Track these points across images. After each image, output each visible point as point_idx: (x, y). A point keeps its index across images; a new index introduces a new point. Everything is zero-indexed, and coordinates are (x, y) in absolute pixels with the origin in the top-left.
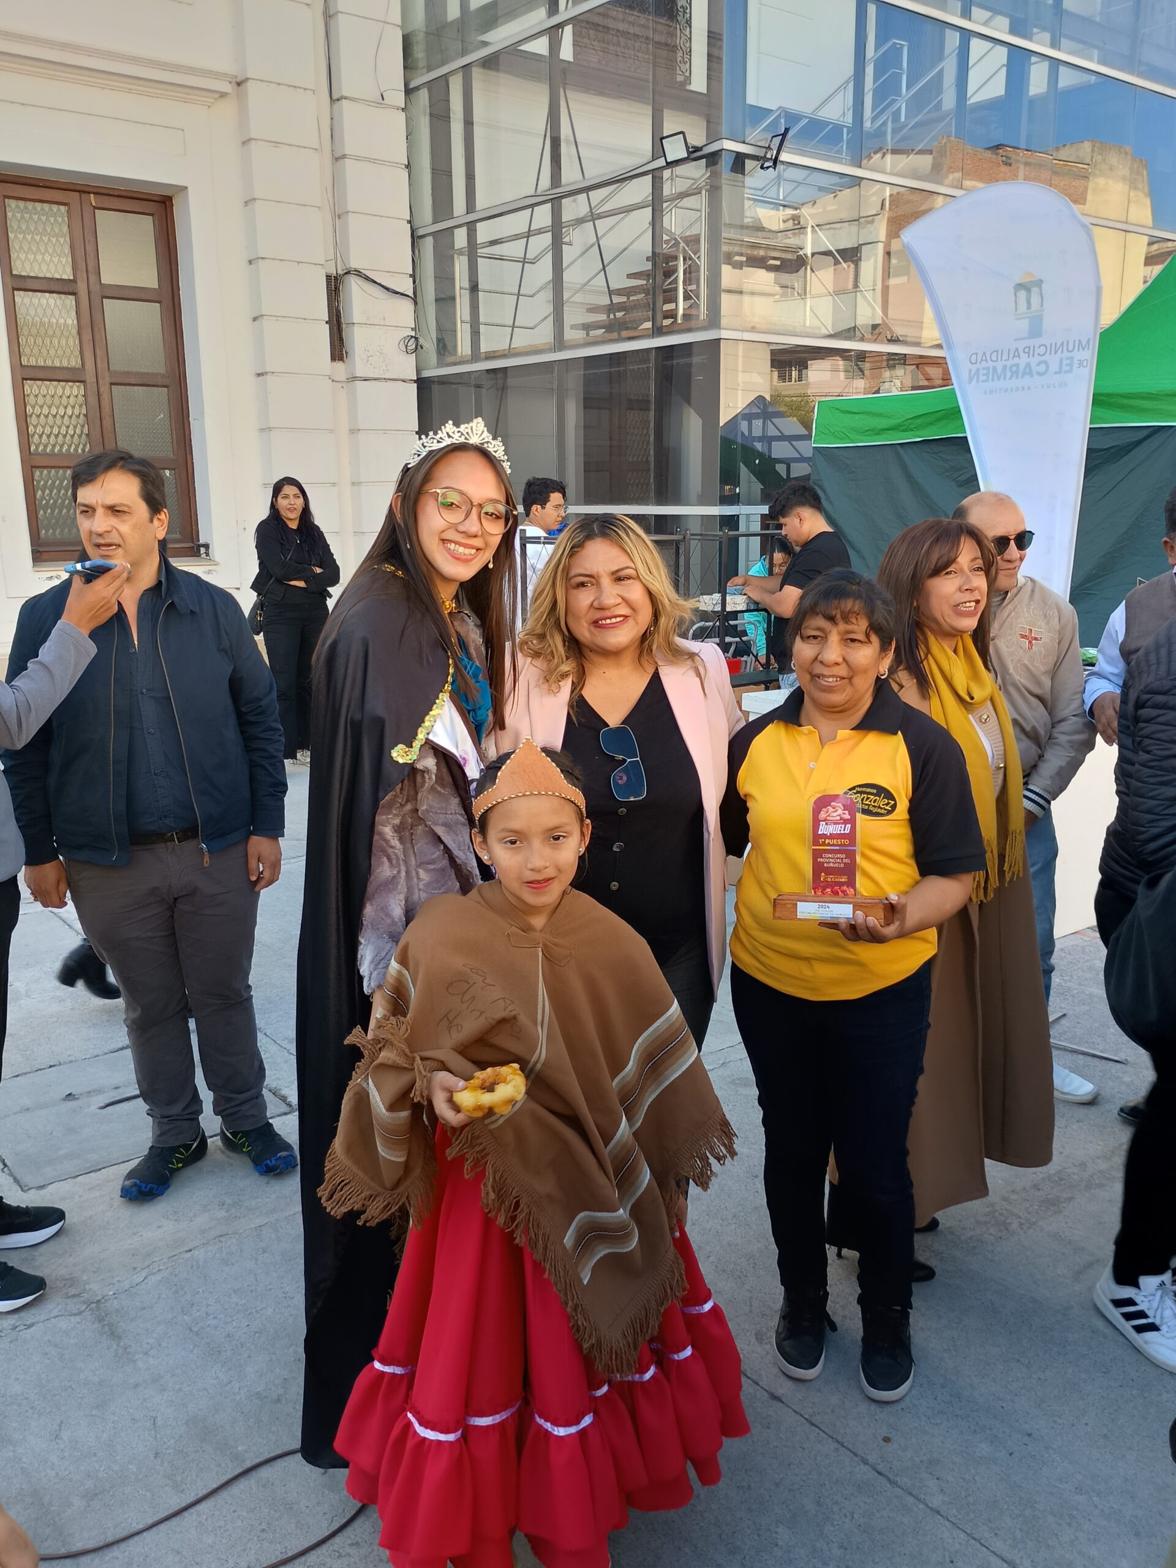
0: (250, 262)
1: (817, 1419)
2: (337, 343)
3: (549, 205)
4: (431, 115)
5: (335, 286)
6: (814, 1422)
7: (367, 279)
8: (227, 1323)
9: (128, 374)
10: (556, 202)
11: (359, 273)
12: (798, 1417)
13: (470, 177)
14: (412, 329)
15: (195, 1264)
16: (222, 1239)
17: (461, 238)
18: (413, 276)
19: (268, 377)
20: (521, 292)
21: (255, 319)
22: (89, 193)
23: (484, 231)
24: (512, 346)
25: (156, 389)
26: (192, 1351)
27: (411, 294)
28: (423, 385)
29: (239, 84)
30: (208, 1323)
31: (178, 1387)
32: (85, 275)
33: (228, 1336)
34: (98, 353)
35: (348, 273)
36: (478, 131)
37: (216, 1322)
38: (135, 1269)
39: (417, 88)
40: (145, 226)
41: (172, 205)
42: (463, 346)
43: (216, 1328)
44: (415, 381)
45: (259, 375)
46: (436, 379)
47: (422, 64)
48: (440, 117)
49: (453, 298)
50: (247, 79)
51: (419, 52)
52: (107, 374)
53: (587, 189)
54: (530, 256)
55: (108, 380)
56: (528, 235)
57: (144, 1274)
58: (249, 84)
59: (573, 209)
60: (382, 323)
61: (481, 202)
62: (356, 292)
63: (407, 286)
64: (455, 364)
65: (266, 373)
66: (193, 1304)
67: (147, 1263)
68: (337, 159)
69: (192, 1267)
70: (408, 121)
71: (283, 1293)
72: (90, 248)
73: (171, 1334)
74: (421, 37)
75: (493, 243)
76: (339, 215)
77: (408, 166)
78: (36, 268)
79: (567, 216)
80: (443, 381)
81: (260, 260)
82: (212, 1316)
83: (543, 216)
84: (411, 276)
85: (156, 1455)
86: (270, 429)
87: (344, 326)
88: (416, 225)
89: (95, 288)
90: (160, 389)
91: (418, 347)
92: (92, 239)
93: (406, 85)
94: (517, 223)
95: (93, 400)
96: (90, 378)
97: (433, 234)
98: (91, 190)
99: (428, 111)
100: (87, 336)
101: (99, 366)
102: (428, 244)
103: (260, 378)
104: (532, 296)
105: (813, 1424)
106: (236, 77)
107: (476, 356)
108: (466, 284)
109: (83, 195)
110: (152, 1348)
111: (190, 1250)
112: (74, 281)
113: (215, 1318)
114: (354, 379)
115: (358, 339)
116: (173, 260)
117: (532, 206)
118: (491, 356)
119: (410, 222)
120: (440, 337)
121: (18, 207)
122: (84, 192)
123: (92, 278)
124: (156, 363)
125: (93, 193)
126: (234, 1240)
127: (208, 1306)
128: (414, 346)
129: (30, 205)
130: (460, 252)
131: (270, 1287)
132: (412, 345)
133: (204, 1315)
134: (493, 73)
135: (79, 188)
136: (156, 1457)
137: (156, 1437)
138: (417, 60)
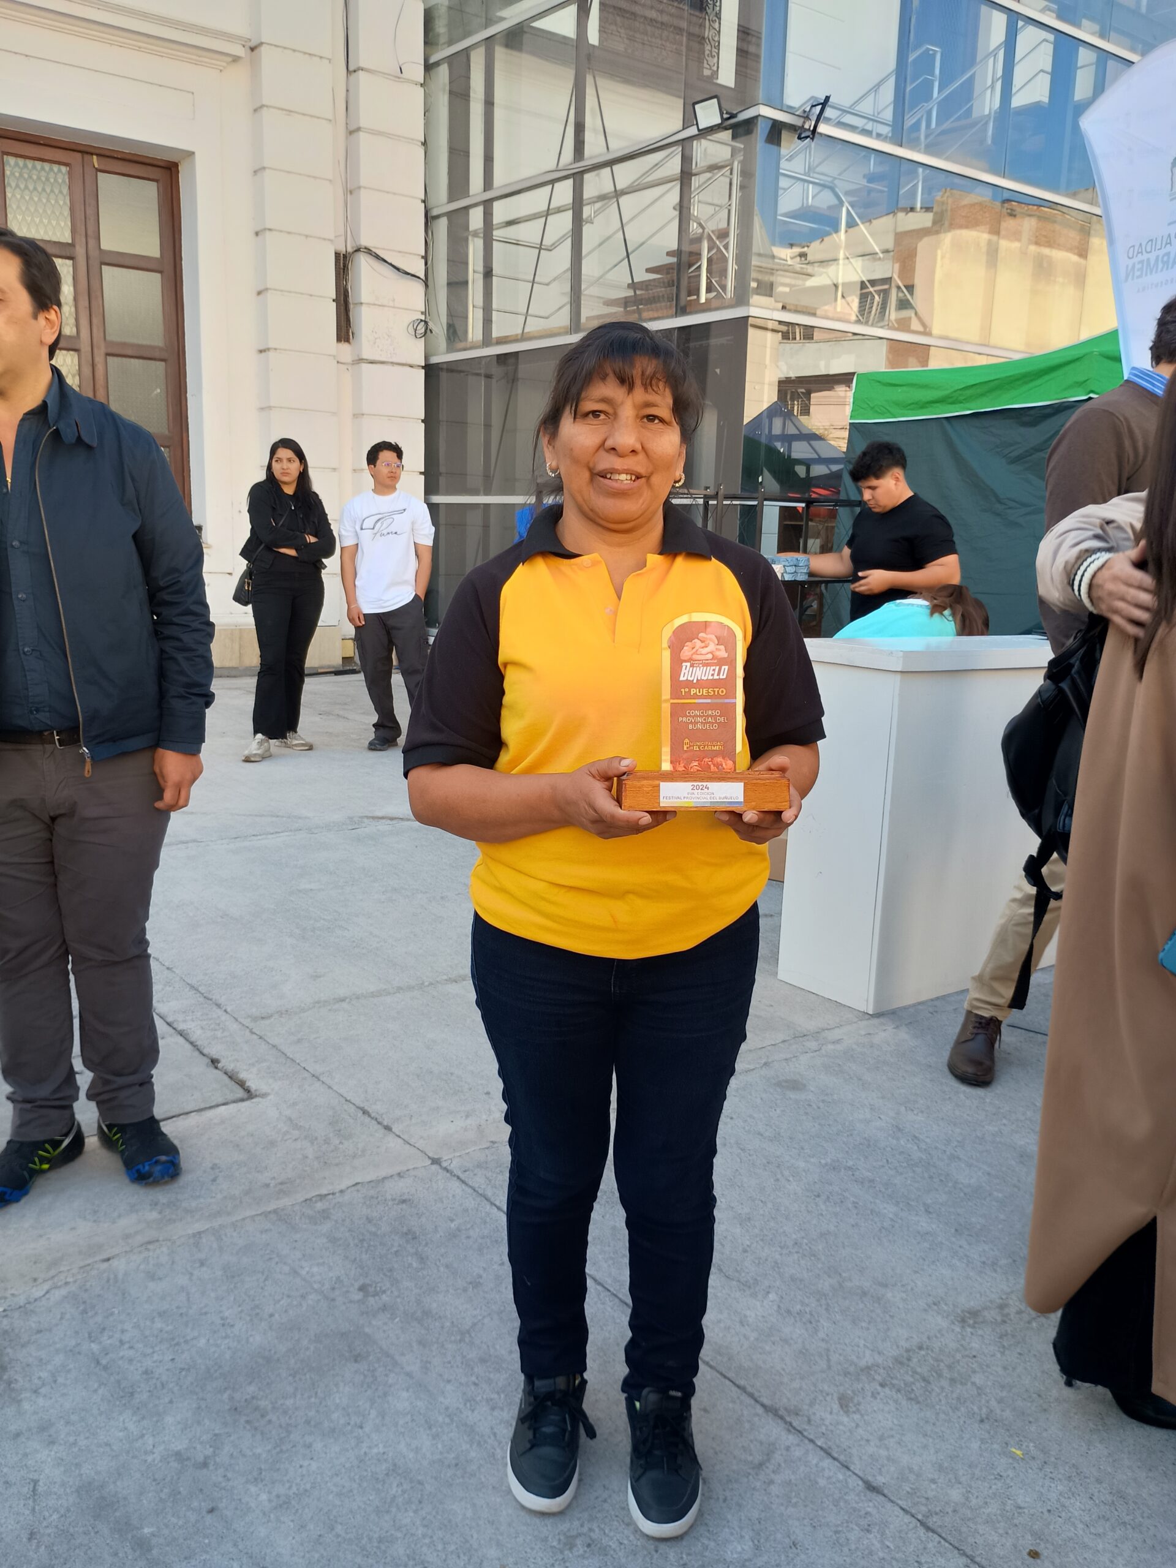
0: (257, 234)
1: (933, 1521)
2: (343, 323)
3: (570, 182)
4: (451, 92)
5: (343, 264)
6: (930, 1524)
7: (378, 257)
8: (145, 1355)
9: (124, 345)
10: (578, 177)
11: (369, 251)
12: (907, 1519)
13: (489, 159)
14: (422, 313)
15: (112, 1276)
16: (151, 1247)
17: (476, 218)
18: (425, 258)
19: (271, 354)
20: (536, 280)
21: (259, 293)
22: (92, 154)
23: (501, 211)
24: (526, 331)
25: (153, 362)
26: (95, 1391)
27: (422, 276)
28: (431, 371)
29: (252, 49)
30: (121, 1354)
31: (72, 1439)
32: (84, 240)
33: (146, 1372)
34: (95, 321)
35: (358, 250)
36: (498, 113)
37: (131, 1353)
38: (35, 1280)
39: (437, 64)
40: (149, 192)
41: (178, 172)
42: (474, 330)
43: (131, 1361)
44: (423, 367)
45: (261, 351)
46: (445, 366)
47: (443, 39)
48: (459, 95)
49: (466, 283)
50: (261, 44)
51: (441, 27)
52: (103, 345)
53: (611, 163)
54: (547, 242)
55: (103, 350)
56: (548, 213)
57: (46, 1287)
58: (263, 48)
59: (596, 184)
60: (391, 304)
61: (500, 179)
62: (365, 270)
63: (419, 269)
64: (465, 349)
65: (268, 349)
66: (104, 1329)
67: (52, 1272)
68: (351, 133)
69: (108, 1281)
70: (426, 96)
71: (222, 1319)
72: (90, 211)
73: (71, 1366)
74: (442, 11)
75: (510, 223)
76: (351, 191)
77: (425, 144)
78: (33, 231)
79: (589, 192)
80: (452, 368)
81: (267, 232)
82: (127, 1346)
83: (564, 192)
84: (422, 257)
85: (32, 1536)
86: (270, 408)
87: (351, 306)
88: (430, 204)
89: (94, 253)
90: (158, 363)
91: (427, 331)
92: (94, 202)
93: (426, 60)
94: (536, 200)
95: (87, 371)
96: (85, 346)
97: (449, 214)
98: (93, 151)
99: (447, 88)
100: (84, 302)
101: (95, 335)
102: (442, 225)
103: (263, 354)
104: (547, 284)
105: (928, 1529)
106: (250, 40)
107: (487, 340)
108: (480, 268)
109: (87, 157)
110: (43, 1385)
111: (108, 1260)
112: (72, 245)
113: (131, 1348)
114: (360, 360)
115: (365, 319)
116: (176, 229)
117: (553, 182)
118: (501, 341)
119: (424, 201)
120: (451, 322)
121: (17, 164)
122: (87, 153)
123: (92, 243)
124: (154, 335)
125: (97, 155)
126: (164, 1249)
127: (123, 1331)
128: (423, 330)
129: (30, 163)
130: (475, 234)
131: (204, 1311)
132: (421, 329)
133: (118, 1343)
134: (515, 53)
135: (82, 148)
136: (30, 1539)
137: (33, 1510)
138: (438, 35)
